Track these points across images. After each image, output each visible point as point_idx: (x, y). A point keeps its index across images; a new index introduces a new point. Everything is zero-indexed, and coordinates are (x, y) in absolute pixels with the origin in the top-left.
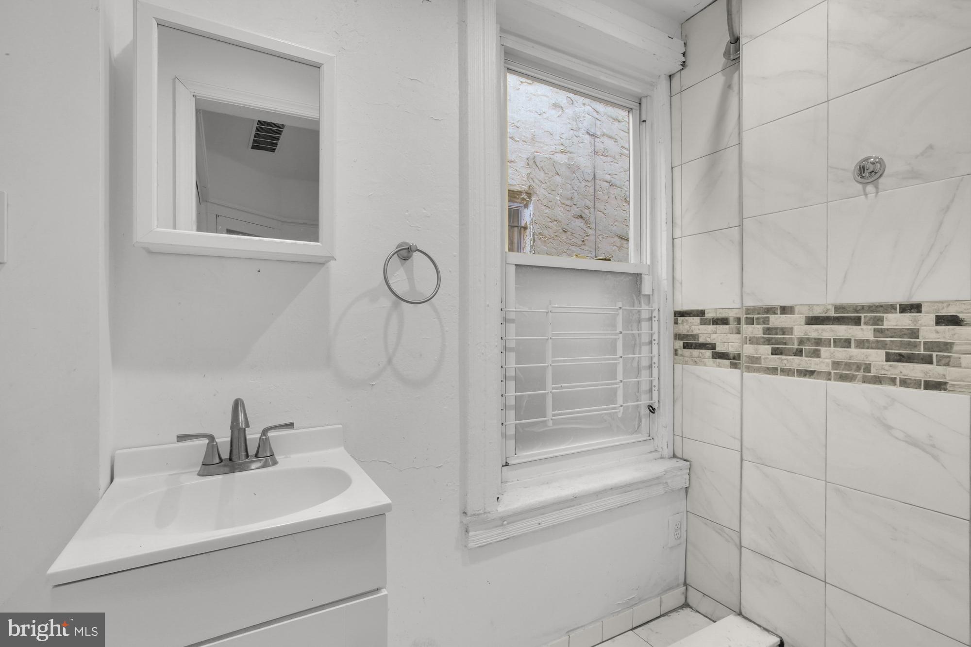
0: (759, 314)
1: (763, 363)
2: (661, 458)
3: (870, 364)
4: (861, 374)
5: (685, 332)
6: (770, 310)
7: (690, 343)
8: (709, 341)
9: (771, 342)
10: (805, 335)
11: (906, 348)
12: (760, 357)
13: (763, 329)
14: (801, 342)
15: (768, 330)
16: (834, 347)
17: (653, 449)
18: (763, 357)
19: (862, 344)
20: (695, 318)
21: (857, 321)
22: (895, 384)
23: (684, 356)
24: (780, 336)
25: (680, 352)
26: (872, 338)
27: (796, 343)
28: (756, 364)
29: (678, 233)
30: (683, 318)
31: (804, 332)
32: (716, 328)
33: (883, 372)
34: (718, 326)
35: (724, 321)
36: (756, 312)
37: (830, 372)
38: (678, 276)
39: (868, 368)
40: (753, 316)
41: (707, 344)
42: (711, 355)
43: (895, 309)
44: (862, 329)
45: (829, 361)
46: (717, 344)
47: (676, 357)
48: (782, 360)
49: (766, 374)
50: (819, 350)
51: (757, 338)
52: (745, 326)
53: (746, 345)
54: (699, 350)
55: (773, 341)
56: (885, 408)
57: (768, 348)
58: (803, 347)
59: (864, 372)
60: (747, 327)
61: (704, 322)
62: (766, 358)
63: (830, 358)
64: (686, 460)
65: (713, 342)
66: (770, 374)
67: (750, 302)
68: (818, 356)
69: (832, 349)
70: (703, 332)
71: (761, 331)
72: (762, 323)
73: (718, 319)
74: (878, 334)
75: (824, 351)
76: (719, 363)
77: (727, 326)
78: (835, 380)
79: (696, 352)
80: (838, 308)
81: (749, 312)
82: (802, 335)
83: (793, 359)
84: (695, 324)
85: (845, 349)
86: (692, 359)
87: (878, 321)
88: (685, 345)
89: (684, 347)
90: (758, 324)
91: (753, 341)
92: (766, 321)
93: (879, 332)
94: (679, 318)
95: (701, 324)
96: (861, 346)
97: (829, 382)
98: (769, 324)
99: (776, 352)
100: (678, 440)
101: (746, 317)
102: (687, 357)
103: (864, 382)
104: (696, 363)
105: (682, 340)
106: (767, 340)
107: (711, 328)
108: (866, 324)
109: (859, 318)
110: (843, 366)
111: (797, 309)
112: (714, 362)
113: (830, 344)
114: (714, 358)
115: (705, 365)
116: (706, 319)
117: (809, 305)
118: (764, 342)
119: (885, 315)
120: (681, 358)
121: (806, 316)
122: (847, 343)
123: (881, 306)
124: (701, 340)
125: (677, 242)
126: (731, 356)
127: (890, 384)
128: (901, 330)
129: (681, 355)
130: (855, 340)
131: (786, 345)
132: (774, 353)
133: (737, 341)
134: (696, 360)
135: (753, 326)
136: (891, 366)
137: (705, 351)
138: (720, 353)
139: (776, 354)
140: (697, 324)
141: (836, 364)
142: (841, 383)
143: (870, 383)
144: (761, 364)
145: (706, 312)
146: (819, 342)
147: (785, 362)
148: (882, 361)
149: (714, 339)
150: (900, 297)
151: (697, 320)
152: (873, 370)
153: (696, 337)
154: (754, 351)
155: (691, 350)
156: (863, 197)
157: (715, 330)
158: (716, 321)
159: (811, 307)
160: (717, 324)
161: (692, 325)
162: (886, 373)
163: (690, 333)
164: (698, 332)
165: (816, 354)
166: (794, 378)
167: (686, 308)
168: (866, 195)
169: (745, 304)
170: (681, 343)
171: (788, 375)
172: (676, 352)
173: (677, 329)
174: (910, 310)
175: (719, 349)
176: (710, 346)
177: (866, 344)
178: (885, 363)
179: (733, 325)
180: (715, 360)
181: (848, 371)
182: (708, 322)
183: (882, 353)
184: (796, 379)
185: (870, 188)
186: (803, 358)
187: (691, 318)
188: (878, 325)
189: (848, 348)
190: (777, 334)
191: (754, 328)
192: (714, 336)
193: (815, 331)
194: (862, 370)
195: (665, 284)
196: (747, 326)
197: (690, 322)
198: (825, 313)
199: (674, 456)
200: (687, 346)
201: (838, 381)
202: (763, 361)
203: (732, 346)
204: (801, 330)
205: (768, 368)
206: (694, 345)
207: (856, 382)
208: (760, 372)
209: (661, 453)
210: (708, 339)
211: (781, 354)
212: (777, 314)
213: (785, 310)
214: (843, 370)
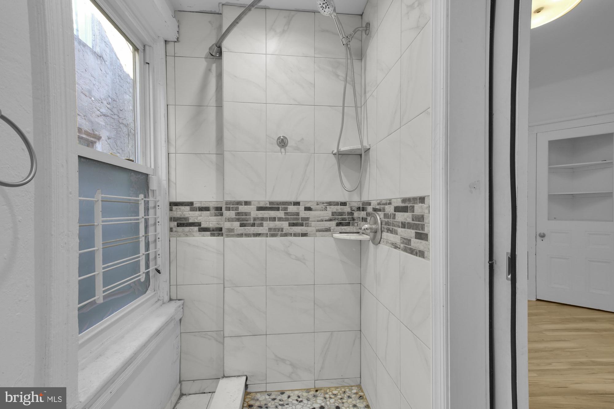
0: (233, 205)
1: (235, 232)
2: (163, 304)
3: (283, 228)
4: (280, 233)
5: (178, 216)
6: (239, 203)
7: (182, 223)
8: (196, 221)
9: (239, 220)
10: (257, 216)
11: (295, 220)
12: (234, 229)
13: (235, 213)
14: (255, 219)
15: (238, 214)
16: (269, 221)
17: (157, 300)
18: (235, 228)
19: (280, 219)
20: (186, 207)
21: (278, 209)
22: (292, 236)
23: (178, 232)
24: (244, 217)
25: (174, 229)
26: (284, 217)
27: (252, 220)
28: (232, 232)
29: (172, 150)
30: (177, 207)
31: (256, 214)
32: (201, 213)
33: (288, 231)
34: (202, 212)
35: (207, 209)
36: (232, 204)
37: (268, 233)
38: (173, 178)
39: (282, 230)
40: (229, 206)
41: (195, 223)
42: (198, 230)
43: (292, 204)
44: (280, 213)
45: (267, 228)
46: (202, 223)
47: (171, 233)
48: (245, 229)
49: (237, 237)
50: (262, 223)
51: (232, 218)
52: (225, 212)
53: (226, 223)
54: (189, 227)
55: (241, 219)
56: (289, 247)
57: (238, 224)
58: (256, 222)
59: (281, 232)
60: (226, 213)
61: (193, 209)
62: (237, 229)
63: (267, 227)
64: (179, 300)
65: (199, 221)
66: (239, 237)
67: (228, 198)
68: (262, 226)
69: (268, 222)
70: (192, 216)
71: (234, 215)
72: (235, 210)
73: (202, 208)
74: (286, 215)
75: (265, 223)
76: (203, 234)
77: (208, 212)
78: (269, 237)
79: (187, 229)
80: (271, 203)
81: (228, 204)
82: (255, 216)
83: (251, 228)
84: (186, 210)
85: (274, 222)
86: (184, 233)
87: (286, 209)
88: (179, 224)
89: (178, 226)
90: (233, 210)
91: (230, 220)
92: (237, 209)
93: (286, 214)
94: (174, 207)
95: (191, 211)
96: (280, 220)
97: (267, 238)
98: (238, 211)
99: (242, 225)
100: (173, 288)
101: (226, 207)
102: (180, 232)
103: (281, 236)
104: (187, 236)
105: (176, 221)
106: (238, 219)
107: (198, 213)
108: (281, 210)
109: (279, 208)
110: (273, 230)
111: (252, 203)
112: (200, 234)
113: (267, 220)
114: (200, 231)
115: (194, 236)
116: (194, 207)
117: (258, 201)
118: (236, 220)
119: (288, 206)
120: (175, 233)
121: (257, 207)
122: (273, 219)
123: (287, 202)
124: (191, 221)
125: (172, 156)
126: (211, 229)
127: (290, 236)
128: (294, 213)
129: (176, 231)
130: (277, 217)
131: (247, 221)
132: (241, 226)
133: (215, 220)
134: (187, 234)
135: (230, 212)
136: (290, 228)
137: (194, 227)
138: (204, 228)
139: (242, 227)
140: (187, 211)
141: (270, 229)
142: (271, 238)
143: (283, 236)
144: (234, 232)
145: (194, 203)
146: (263, 219)
147: (247, 230)
148: (287, 227)
149: (200, 220)
150: (293, 199)
151: (188, 208)
152: (284, 230)
153: (187, 219)
154: (230, 225)
155: (183, 228)
156: (280, 153)
157: (201, 214)
158: (201, 209)
159: (259, 202)
160: (202, 211)
161: (185, 212)
162: (289, 231)
163: (182, 216)
164: (188, 215)
165: (261, 225)
166: (251, 238)
167: (179, 200)
168: (281, 152)
169: (225, 200)
170: (176, 223)
171: (248, 237)
172: (171, 230)
173: (172, 214)
174: (297, 204)
175: (203, 225)
176: (197, 224)
177: (282, 220)
178: (288, 227)
179: (213, 211)
180: (201, 232)
181: (275, 232)
182: (196, 209)
183: (287, 223)
184: (253, 238)
185: (283, 150)
186: (256, 227)
187: (183, 207)
188: (286, 211)
189: (275, 221)
190: (243, 216)
191: (230, 213)
192: (199, 218)
193: (261, 214)
194: (280, 231)
195: (165, 183)
196: (227, 211)
197: (183, 209)
198: (265, 205)
199: (171, 300)
200: (179, 225)
201: (271, 237)
202: (235, 230)
203: (212, 224)
204: (255, 213)
205: (238, 234)
206: (185, 224)
207: (278, 237)
208: (234, 237)
209: (162, 301)
210: (195, 220)
211: (245, 226)
212: (243, 205)
213: (247, 203)
214: (273, 232)
